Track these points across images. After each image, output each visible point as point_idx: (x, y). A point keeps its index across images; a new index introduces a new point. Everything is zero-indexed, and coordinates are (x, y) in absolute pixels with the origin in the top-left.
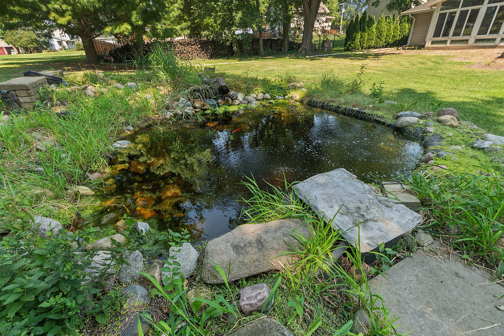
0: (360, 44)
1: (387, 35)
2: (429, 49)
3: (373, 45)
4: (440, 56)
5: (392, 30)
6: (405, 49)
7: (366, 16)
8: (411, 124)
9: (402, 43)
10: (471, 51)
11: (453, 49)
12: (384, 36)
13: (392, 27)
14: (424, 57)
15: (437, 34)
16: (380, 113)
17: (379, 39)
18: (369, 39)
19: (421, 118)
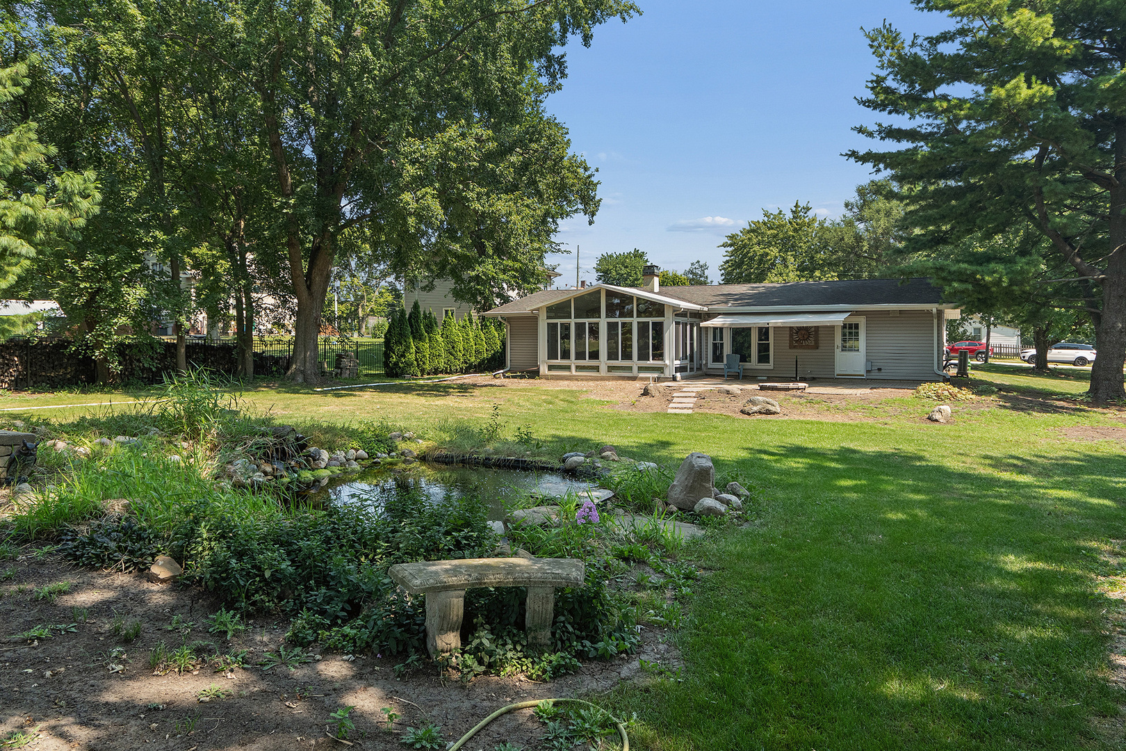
0: (418, 365)
1: (464, 349)
2: (547, 378)
3: (442, 366)
4: (569, 391)
5: (471, 340)
6: (508, 377)
7: (419, 313)
8: (580, 464)
9: (494, 363)
10: (607, 383)
11: (582, 380)
12: (460, 351)
13: (471, 335)
14: (546, 392)
15: (552, 355)
16: (544, 459)
17: (452, 355)
18: (433, 356)
19: (587, 457)
